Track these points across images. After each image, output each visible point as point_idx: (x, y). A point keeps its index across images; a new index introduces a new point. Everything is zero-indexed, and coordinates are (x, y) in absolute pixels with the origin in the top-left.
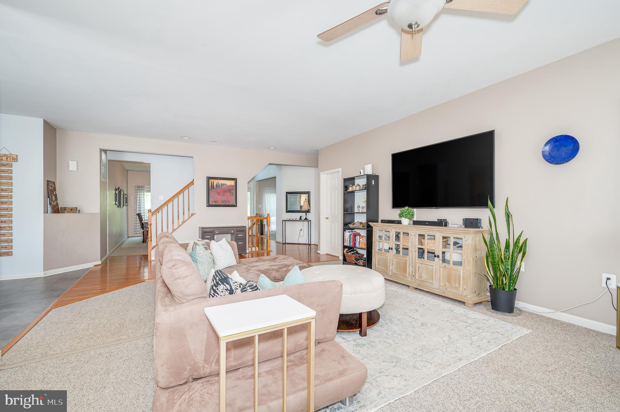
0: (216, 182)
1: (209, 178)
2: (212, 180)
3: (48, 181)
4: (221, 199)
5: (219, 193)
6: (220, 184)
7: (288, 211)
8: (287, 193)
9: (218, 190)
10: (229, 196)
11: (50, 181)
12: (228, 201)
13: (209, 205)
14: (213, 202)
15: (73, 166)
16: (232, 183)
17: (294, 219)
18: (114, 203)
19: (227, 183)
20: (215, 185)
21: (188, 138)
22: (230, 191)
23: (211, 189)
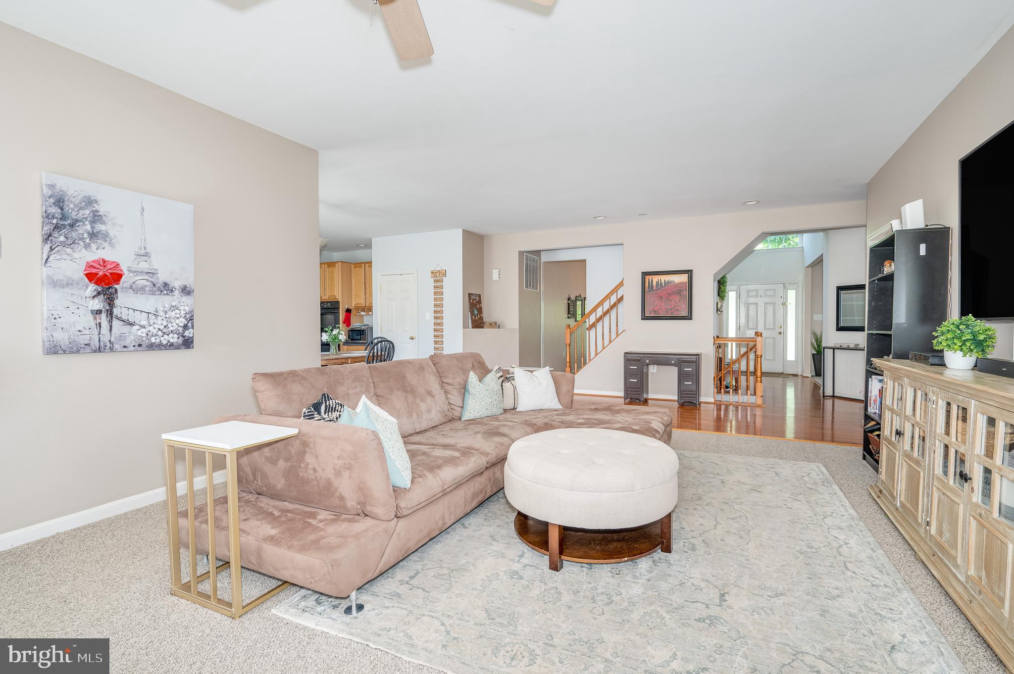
0: (655, 279)
1: (645, 274)
2: (650, 277)
3: (470, 295)
4: (664, 308)
5: (661, 297)
6: (663, 281)
7: (839, 329)
8: (840, 289)
9: (659, 292)
10: (677, 301)
11: (471, 294)
12: (676, 310)
13: (644, 318)
14: (651, 313)
15: (495, 276)
16: (684, 278)
17: (852, 346)
18: (566, 316)
19: (674, 280)
20: (654, 284)
21: (603, 218)
22: (679, 293)
23: (649, 292)
